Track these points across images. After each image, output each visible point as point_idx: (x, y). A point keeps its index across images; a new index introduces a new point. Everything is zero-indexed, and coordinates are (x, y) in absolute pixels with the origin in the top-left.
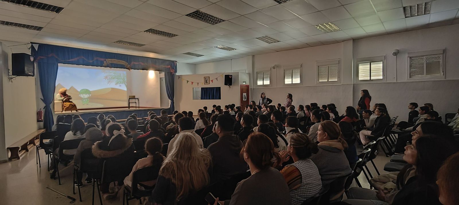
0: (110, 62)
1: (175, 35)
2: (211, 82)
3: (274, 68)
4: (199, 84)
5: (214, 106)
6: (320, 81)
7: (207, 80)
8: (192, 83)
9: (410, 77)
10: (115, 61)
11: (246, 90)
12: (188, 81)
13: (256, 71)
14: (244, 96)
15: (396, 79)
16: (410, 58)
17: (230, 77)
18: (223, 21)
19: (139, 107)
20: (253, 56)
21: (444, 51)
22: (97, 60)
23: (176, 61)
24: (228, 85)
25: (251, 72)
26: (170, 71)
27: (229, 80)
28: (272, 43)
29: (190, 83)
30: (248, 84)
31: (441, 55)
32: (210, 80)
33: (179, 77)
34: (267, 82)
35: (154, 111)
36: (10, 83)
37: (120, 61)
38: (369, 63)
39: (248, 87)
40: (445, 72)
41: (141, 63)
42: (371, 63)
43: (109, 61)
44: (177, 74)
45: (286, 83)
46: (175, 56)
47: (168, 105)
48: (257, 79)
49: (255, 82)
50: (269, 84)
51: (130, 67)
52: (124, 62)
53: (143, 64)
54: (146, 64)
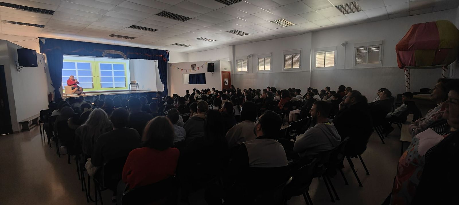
0: (108, 53)
1: (156, 30)
2: (197, 69)
3: (250, 56)
4: (188, 71)
5: (194, 90)
6: (286, 68)
7: (194, 67)
8: (182, 70)
9: (355, 65)
10: (113, 52)
11: (227, 76)
12: (178, 69)
13: (236, 59)
14: (226, 81)
15: (344, 66)
16: (356, 48)
17: (212, 65)
18: (190, 18)
19: (138, 91)
20: (234, 46)
21: (383, 43)
22: (97, 51)
23: (168, 51)
24: (211, 72)
25: (232, 60)
26: (163, 59)
27: (211, 67)
28: (243, 35)
29: (180, 70)
30: (230, 71)
31: (380, 46)
32: (197, 67)
33: (171, 64)
34: (245, 69)
35: (150, 94)
36: (18, 72)
37: (117, 52)
38: (324, 53)
39: (229, 73)
40: (382, 61)
41: (136, 53)
42: (326, 53)
43: (107, 52)
44: (169, 62)
45: (260, 70)
46: (166, 46)
47: (162, 88)
48: (237, 66)
49: (235, 69)
50: (246, 70)
51: (126, 57)
52: (120, 53)
53: (138, 54)
54: (141, 54)
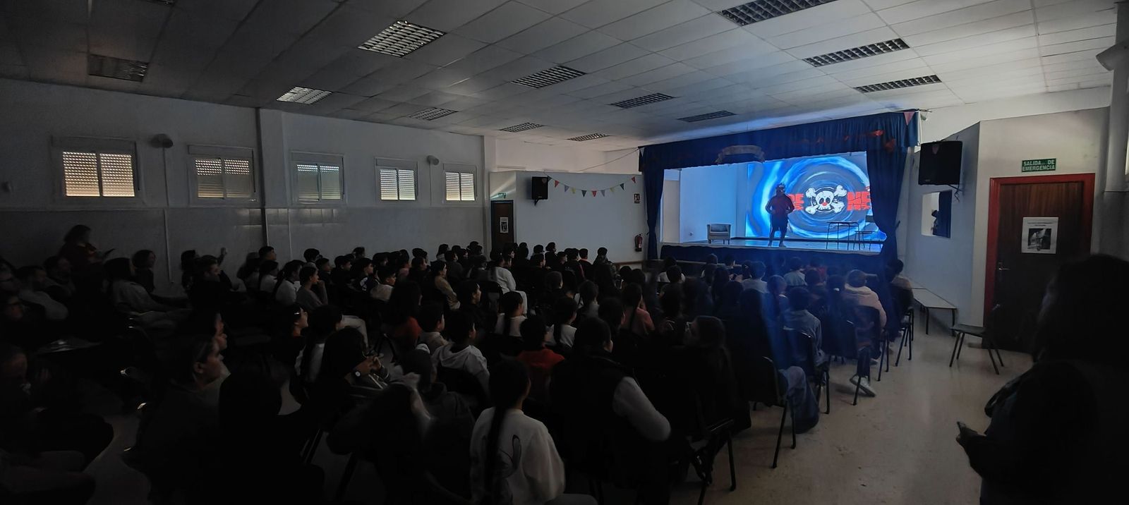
0: (729, 153)
10: (737, 150)
26: (881, 145)
37: (746, 148)
43: (728, 151)
51: (766, 155)
52: (750, 149)
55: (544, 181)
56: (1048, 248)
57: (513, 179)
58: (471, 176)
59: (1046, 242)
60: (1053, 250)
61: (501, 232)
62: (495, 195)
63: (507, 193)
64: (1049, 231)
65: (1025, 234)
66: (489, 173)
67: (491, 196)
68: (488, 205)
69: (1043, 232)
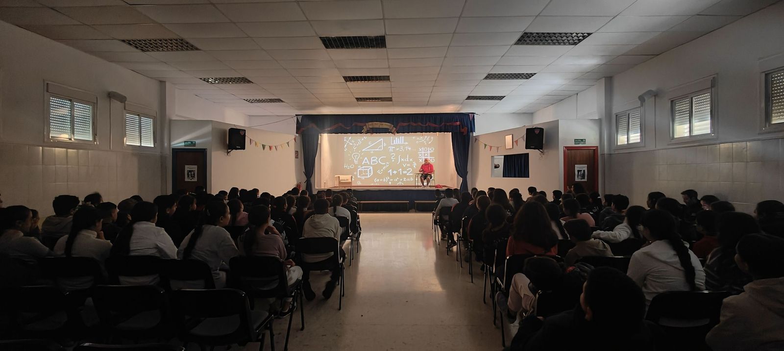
0: (371, 127)
2: (515, 144)
4: (499, 148)
6: (773, 122)
8: (491, 147)
10: (377, 125)
12: (486, 145)
13: (613, 113)
14: (578, 171)
17: (537, 132)
20: (609, 79)
22: (356, 126)
23: (474, 113)
24: (536, 148)
25: (604, 115)
26: (460, 130)
27: (536, 138)
29: (488, 147)
30: (595, 144)
32: (514, 140)
33: (476, 139)
34: (635, 137)
37: (382, 124)
39: (595, 151)
41: (411, 123)
43: (371, 125)
44: (475, 134)
45: (678, 135)
47: (459, 183)
48: (616, 131)
49: (612, 139)
50: (639, 141)
51: (395, 130)
52: (387, 125)
53: (414, 124)
54: (420, 124)
55: (242, 133)
56: (584, 179)
57: (208, 129)
58: (150, 121)
59: (583, 177)
60: (586, 180)
61: (187, 180)
62: (178, 143)
63: (197, 141)
64: (584, 171)
65: (576, 173)
66: (170, 121)
67: (172, 143)
68: (169, 154)
69: (582, 171)
